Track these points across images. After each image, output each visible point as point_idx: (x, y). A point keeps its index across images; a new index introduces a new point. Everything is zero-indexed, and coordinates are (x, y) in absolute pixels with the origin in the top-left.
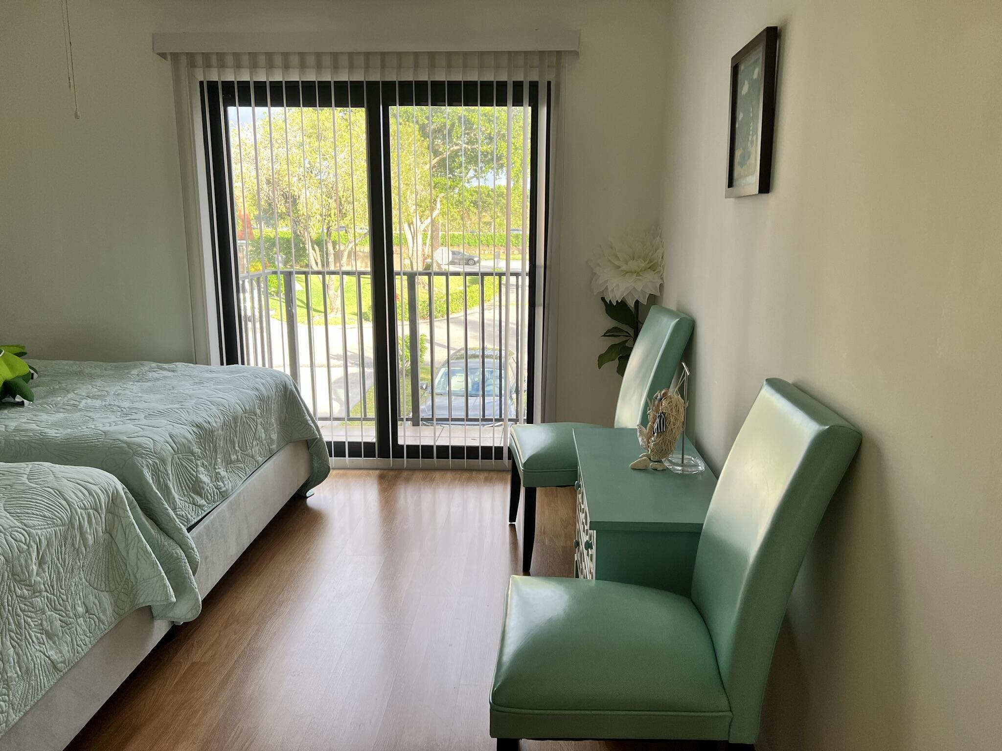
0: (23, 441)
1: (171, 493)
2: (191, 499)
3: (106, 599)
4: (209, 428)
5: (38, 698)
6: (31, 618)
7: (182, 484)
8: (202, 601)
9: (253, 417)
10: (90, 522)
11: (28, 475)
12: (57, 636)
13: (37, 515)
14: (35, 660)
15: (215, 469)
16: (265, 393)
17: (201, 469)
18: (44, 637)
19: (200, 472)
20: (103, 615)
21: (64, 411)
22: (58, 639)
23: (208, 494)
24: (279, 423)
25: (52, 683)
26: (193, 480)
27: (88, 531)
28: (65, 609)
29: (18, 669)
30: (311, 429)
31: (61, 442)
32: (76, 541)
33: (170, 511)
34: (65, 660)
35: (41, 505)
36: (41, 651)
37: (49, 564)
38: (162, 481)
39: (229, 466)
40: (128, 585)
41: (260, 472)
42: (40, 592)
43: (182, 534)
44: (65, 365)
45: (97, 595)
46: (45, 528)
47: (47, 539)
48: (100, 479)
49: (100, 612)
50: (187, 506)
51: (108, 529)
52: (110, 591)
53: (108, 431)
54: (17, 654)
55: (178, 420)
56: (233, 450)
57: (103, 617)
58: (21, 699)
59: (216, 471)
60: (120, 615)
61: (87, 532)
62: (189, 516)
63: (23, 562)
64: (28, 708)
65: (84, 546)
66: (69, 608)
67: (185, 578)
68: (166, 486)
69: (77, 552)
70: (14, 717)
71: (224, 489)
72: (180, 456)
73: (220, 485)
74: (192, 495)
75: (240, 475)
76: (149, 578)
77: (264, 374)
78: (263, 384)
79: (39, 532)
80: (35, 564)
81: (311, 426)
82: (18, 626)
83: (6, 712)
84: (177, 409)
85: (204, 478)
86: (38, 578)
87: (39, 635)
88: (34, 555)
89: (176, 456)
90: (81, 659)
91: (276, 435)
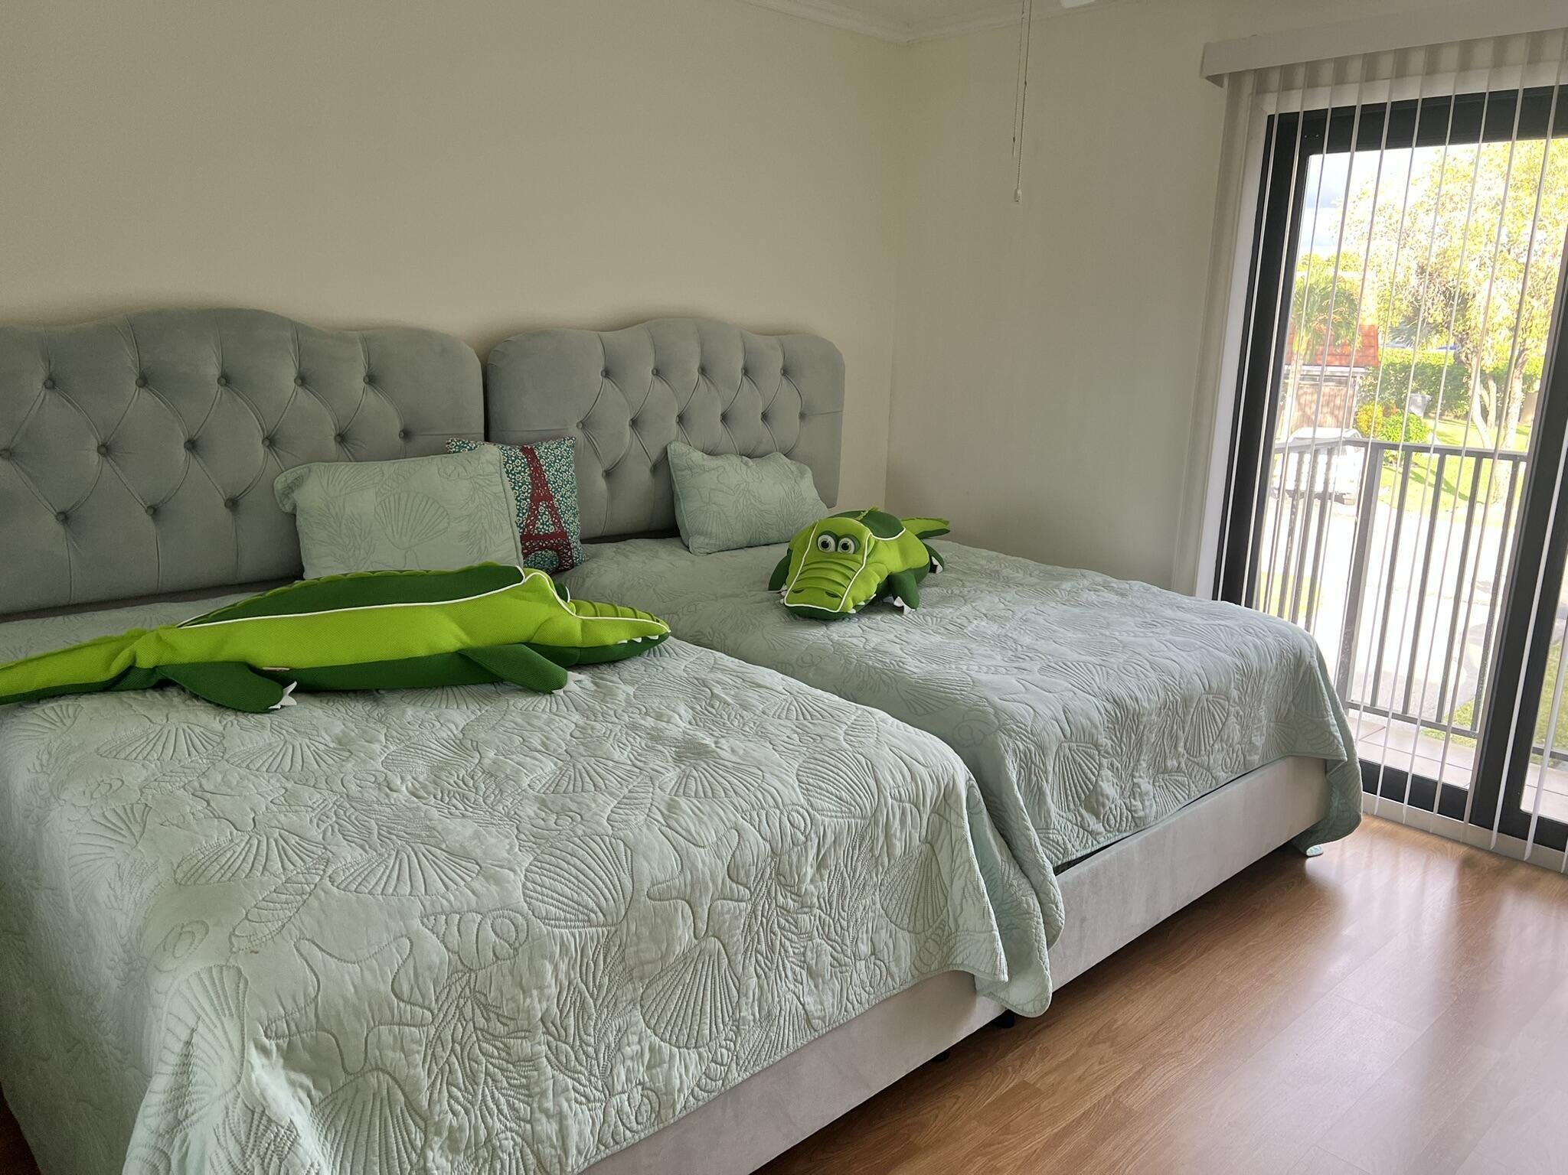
0: (875, 668)
1: (1045, 803)
2: (1079, 819)
3: (906, 944)
4: (1135, 709)
5: (775, 1059)
6: (791, 941)
7: (1069, 791)
8: (1053, 994)
9: (1222, 701)
10: (903, 822)
11: (849, 727)
12: (823, 977)
13: (832, 794)
14: (783, 1003)
15: (1133, 777)
16: (1255, 664)
17: (1107, 773)
18: (804, 973)
19: (1104, 778)
20: (897, 966)
21: (945, 632)
22: (823, 983)
23: (1111, 817)
24: (1274, 719)
25: (799, 1044)
26: (1088, 789)
27: (898, 834)
28: (842, 941)
29: (757, 1008)
30: (1333, 741)
31: (916, 682)
32: (877, 844)
33: (1033, 833)
34: (825, 1016)
35: (841, 780)
36: (794, 993)
37: (831, 871)
38: (1034, 779)
39: (1161, 776)
40: (943, 931)
41: (1216, 797)
42: (811, 907)
43: (1044, 875)
44: (983, 557)
45: (894, 932)
46: (836, 817)
47: (835, 834)
48: (933, 758)
49: (891, 959)
50: (1070, 828)
51: (929, 837)
52: (913, 931)
53: (979, 681)
54: (761, 987)
55: (1086, 686)
56: (1173, 751)
57: (894, 969)
58: (752, 1052)
59: (1135, 780)
60: (922, 973)
61: (895, 836)
62: (1069, 846)
63: (795, 859)
64: (758, 1069)
65: (888, 856)
66: (848, 943)
67: (1032, 948)
68: (1040, 789)
69: (876, 862)
70: (736, 1076)
71: (1141, 814)
72: (1074, 745)
73: (1135, 806)
74: (1083, 811)
75: (1178, 795)
76: (975, 931)
77: (1266, 629)
78: (1256, 647)
79: (827, 820)
80: (812, 866)
81: (1335, 737)
82: (771, 947)
83: (726, 1065)
84: (1094, 665)
85: (1109, 788)
86: (812, 887)
87: (798, 969)
88: (812, 853)
89: (1066, 744)
90: (848, 1022)
91: (1264, 738)
